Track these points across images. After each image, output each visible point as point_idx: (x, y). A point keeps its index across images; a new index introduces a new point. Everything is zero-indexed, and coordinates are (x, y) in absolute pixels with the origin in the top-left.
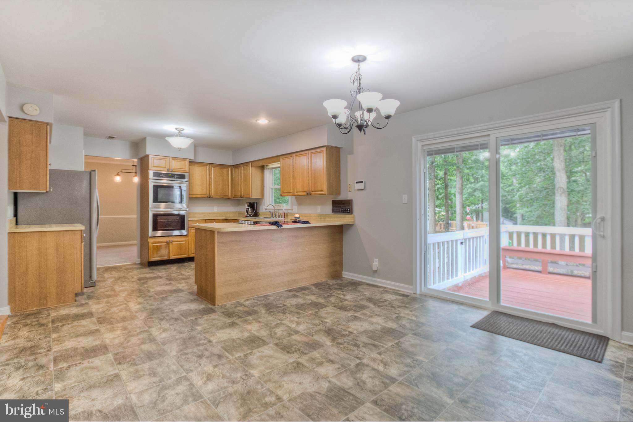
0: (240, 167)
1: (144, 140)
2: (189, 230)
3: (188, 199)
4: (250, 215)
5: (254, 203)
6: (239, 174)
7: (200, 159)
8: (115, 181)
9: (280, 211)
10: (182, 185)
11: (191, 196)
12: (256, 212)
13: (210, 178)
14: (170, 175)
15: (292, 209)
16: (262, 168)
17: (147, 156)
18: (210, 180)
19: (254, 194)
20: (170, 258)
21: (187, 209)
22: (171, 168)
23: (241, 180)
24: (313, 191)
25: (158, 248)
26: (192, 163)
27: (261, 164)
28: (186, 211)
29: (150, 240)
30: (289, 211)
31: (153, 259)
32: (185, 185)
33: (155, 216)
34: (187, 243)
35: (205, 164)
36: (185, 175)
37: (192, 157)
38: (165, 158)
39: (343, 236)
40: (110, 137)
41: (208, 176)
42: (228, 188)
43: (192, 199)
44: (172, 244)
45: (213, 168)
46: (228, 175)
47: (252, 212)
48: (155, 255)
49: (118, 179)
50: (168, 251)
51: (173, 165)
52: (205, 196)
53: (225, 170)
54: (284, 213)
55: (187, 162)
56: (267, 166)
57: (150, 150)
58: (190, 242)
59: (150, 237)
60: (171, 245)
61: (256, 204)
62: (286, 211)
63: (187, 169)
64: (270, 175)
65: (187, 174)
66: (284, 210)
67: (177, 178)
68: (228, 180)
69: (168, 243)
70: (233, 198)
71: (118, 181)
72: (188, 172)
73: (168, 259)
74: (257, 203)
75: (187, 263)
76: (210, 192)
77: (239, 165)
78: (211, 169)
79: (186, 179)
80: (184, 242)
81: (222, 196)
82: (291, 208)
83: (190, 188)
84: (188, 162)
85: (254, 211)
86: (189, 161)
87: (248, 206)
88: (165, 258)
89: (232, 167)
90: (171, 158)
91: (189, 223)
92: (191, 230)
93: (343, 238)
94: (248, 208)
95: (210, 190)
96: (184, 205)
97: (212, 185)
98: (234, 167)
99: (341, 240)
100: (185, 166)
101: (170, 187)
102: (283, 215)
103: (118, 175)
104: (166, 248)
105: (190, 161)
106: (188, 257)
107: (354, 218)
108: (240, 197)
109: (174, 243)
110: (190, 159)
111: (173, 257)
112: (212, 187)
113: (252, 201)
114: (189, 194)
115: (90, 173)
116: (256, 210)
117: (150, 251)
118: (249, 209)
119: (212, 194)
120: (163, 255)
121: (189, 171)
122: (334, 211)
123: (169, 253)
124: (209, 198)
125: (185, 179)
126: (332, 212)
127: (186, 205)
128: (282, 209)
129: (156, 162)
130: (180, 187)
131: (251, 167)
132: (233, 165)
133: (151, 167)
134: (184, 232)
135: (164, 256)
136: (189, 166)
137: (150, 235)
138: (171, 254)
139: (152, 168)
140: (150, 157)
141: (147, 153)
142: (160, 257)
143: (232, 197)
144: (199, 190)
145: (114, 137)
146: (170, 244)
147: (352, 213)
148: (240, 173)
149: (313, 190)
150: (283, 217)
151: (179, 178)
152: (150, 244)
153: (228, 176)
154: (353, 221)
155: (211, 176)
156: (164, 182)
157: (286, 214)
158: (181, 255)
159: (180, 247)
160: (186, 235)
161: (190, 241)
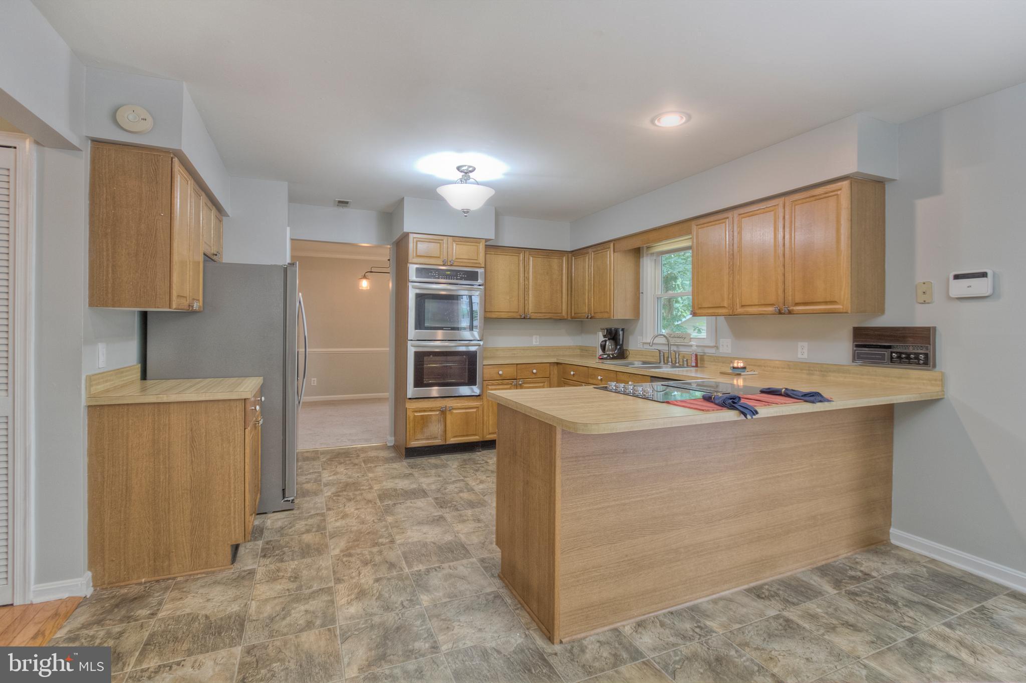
0: (588, 253)
1: (400, 203)
2: (485, 385)
3: (483, 321)
4: (609, 355)
5: (616, 330)
6: (584, 268)
7: (508, 240)
8: (360, 288)
9: (682, 349)
10: (473, 293)
11: (488, 315)
12: (620, 348)
13: (526, 279)
14: (448, 273)
15: (717, 347)
16: (637, 252)
17: (406, 236)
18: (526, 282)
19: (620, 311)
20: (447, 443)
21: (481, 343)
22: (450, 259)
23: (589, 280)
24: (797, 304)
25: (424, 421)
26: (492, 248)
27: (636, 243)
28: (480, 346)
29: (411, 406)
30: (707, 350)
31: (414, 444)
32: (478, 293)
33: (420, 357)
34: (480, 412)
35: (517, 250)
36: (477, 272)
37: (491, 235)
38: (438, 238)
39: (893, 428)
40: (340, 202)
41: (522, 275)
42: (562, 297)
43: (492, 320)
44: (452, 413)
45: (531, 258)
46: (562, 270)
47: (612, 350)
48: (419, 436)
49: (365, 284)
50: (443, 427)
51: (454, 254)
52: (515, 315)
53: (555, 262)
54: (696, 355)
55: (482, 247)
56: (648, 248)
57: (411, 223)
58: (485, 411)
59: (410, 399)
60: (449, 417)
61: (621, 333)
62: (699, 351)
63: (481, 260)
64: (655, 269)
65: (481, 271)
66: (694, 348)
67: (461, 279)
68: (562, 282)
69: (443, 412)
70: (572, 318)
71: (364, 289)
72: (483, 266)
73: (444, 443)
74: (623, 330)
75: (478, 453)
76: (526, 308)
77: (585, 251)
78: (529, 259)
79: (480, 281)
80: (475, 410)
81: (548, 316)
82: (713, 344)
83: (487, 298)
84: (484, 246)
85: (618, 347)
86: (486, 245)
87: (605, 336)
88: (438, 442)
89: (570, 255)
90: (450, 239)
91: (485, 371)
92: (487, 385)
93: (892, 433)
94: (605, 341)
95: (526, 302)
96: (476, 334)
97: (531, 292)
98: (573, 255)
99: (888, 441)
100: (478, 254)
101: (452, 298)
102: (694, 358)
103: (365, 277)
104: (439, 421)
105: (487, 243)
106: (481, 440)
107: (943, 380)
108: (587, 318)
109: (455, 411)
110: (487, 240)
111: (452, 440)
112: (531, 296)
113: (613, 326)
114: (485, 312)
115: (285, 270)
116: (622, 344)
117: (410, 426)
118: (607, 343)
119: (530, 311)
120: (433, 435)
121: (485, 265)
122: (856, 357)
123: (445, 431)
124: (524, 318)
125: (477, 280)
126: (854, 360)
127: (479, 333)
128: (691, 346)
129: (422, 247)
130: (470, 297)
131: (614, 252)
132: (572, 251)
133: (413, 258)
134: (476, 390)
135: (435, 438)
136: (486, 254)
137: (409, 395)
138: (449, 434)
139: (415, 260)
140: (411, 236)
141: (406, 230)
142: (428, 439)
143: (569, 316)
144: (504, 303)
145: (347, 203)
146: (448, 412)
147: (934, 366)
148: (587, 267)
149: (797, 301)
150: (694, 364)
151: (466, 279)
152: (410, 414)
153: (562, 274)
154: (938, 389)
155: (528, 273)
156: (441, 287)
157: (699, 357)
158: (467, 435)
159: (467, 419)
160: (479, 396)
161: (486, 408)
